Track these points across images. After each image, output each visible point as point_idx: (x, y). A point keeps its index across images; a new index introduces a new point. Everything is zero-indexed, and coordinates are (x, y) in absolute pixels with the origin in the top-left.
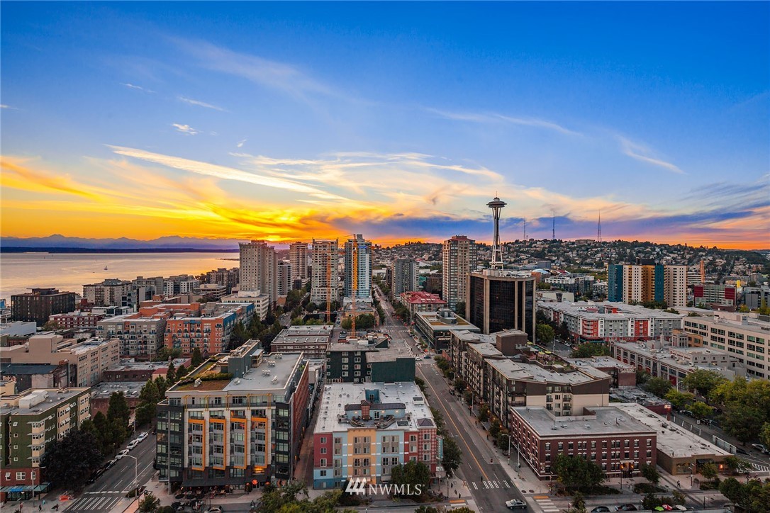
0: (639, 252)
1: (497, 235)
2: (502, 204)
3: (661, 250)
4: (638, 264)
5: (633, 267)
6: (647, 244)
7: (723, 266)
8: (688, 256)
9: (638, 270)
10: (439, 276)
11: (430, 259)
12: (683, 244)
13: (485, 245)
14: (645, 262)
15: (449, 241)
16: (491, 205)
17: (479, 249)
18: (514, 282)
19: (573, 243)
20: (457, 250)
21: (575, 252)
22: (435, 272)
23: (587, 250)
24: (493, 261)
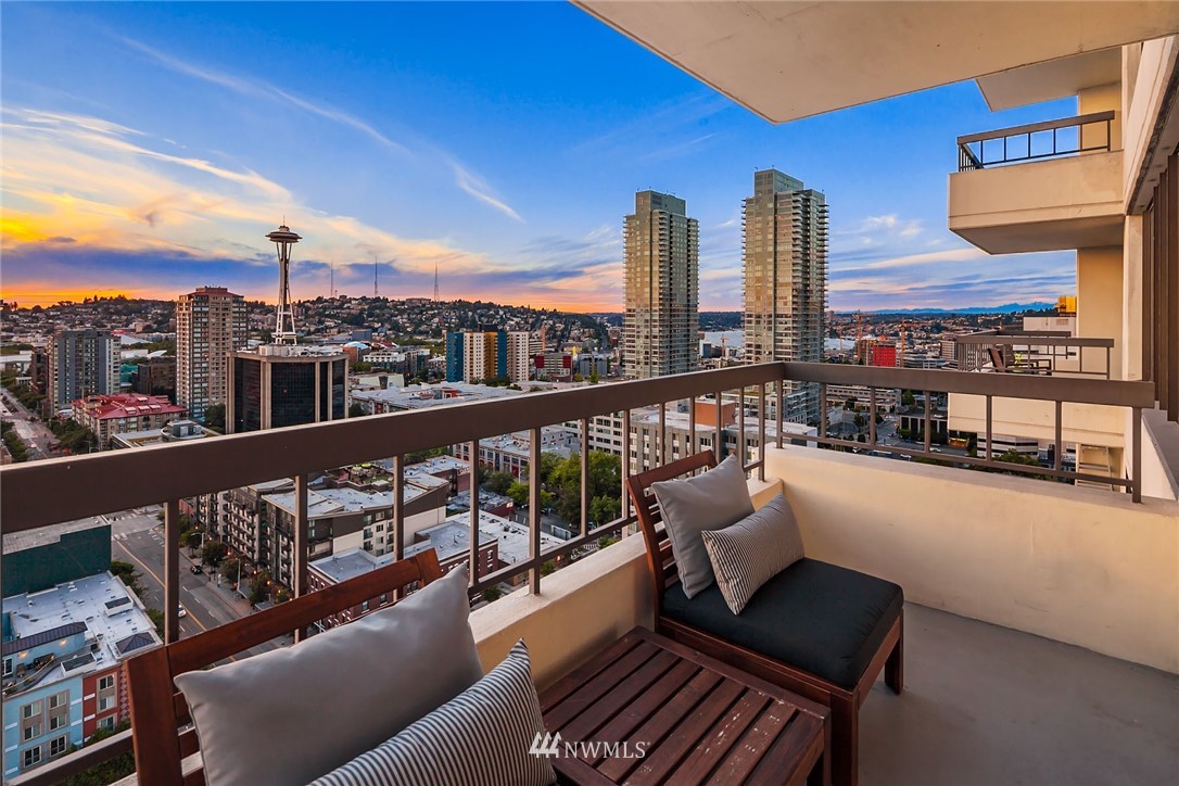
0: (482, 315)
1: (286, 289)
2: (294, 238)
3: (505, 313)
4: (480, 331)
5: (475, 335)
6: (490, 306)
7: (562, 331)
8: (531, 321)
9: (480, 337)
10: (169, 362)
11: (147, 329)
12: (526, 306)
13: (263, 304)
14: (488, 329)
15: (190, 296)
16: (274, 237)
17: (252, 312)
18: (314, 364)
19: (403, 303)
20: (206, 313)
21: (405, 316)
22: (159, 354)
23: (421, 312)
24: (279, 331)
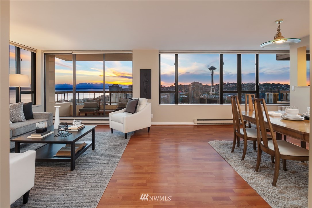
0: (275, 88)
1: (213, 81)
2: (215, 69)
3: (285, 87)
4: (272, 93)
5: (269, 94)
6: (279, 84)
9: (271, 95)
11: (185, 91)
13: (208, 85)
14: (275, 92)
15: (191, 84)
16: (210, 69)
17: (206, 87)
19: (246, 84)
20: (194, 87)
21: (247, 88)
22: (186, 96)
23: (252, 87)
24: (211, 92)
